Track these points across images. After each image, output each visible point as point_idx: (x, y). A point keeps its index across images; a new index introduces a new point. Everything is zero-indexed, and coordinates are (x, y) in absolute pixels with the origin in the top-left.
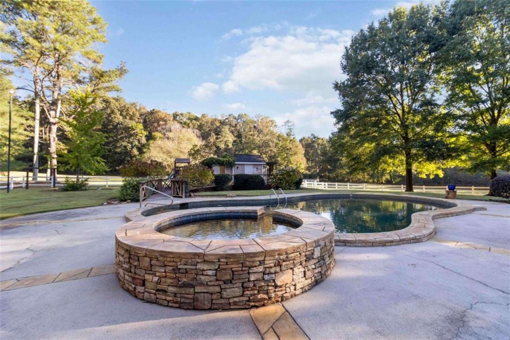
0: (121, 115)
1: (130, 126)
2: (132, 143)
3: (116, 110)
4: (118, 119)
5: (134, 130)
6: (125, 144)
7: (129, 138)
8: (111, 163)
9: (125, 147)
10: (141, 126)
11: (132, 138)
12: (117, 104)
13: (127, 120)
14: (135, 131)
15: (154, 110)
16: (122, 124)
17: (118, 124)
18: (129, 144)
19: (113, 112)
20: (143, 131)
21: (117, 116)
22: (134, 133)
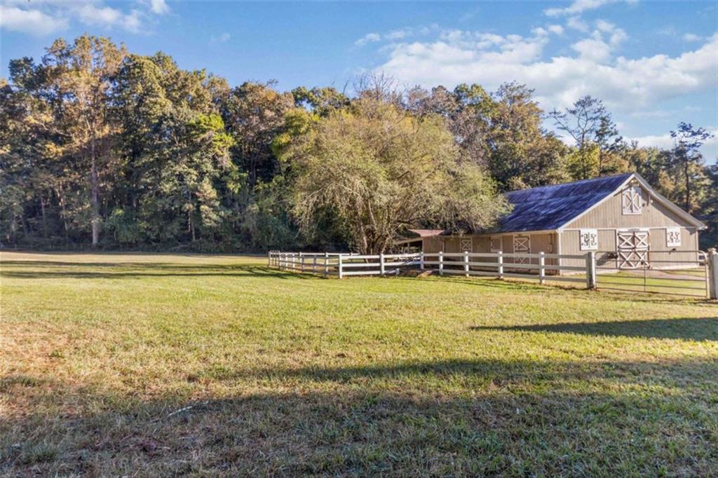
0: (168, 96)
1: (193, 121)
2: (197, 167)
3: (157, 86)
4: (162, 106)
5: (204, 131)
6: (179, 169)
7: (192, 152)
8: (148, 221)
9: (181, 177)
10: (218, 123)
11: (199, 154)
12: (159, 72)
13: (185, 109)
14: (205, 136)
15: (245, 85)
16: (172, 118)
17: (162, 118)
18: (191, 170)
19: (149, 91)
20: (224, 135)
21: (159, 100)
22: (203, 140)
